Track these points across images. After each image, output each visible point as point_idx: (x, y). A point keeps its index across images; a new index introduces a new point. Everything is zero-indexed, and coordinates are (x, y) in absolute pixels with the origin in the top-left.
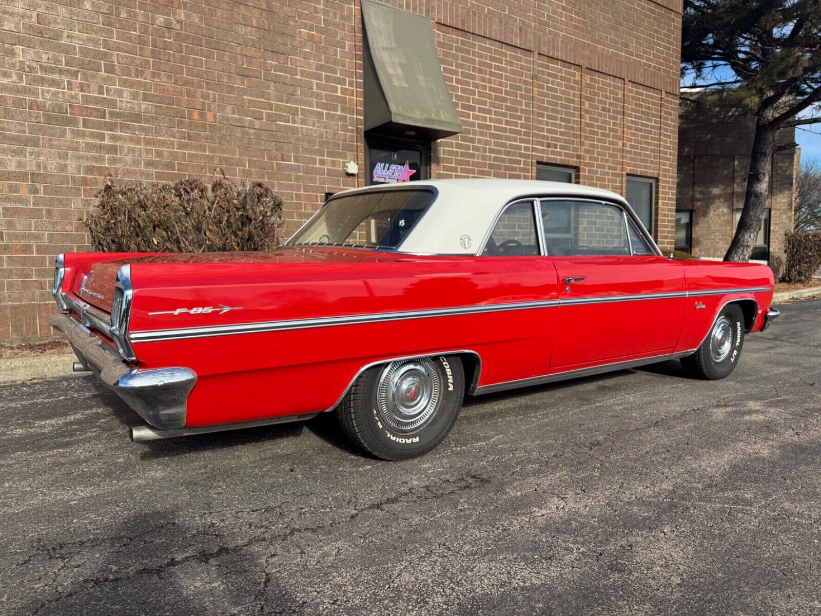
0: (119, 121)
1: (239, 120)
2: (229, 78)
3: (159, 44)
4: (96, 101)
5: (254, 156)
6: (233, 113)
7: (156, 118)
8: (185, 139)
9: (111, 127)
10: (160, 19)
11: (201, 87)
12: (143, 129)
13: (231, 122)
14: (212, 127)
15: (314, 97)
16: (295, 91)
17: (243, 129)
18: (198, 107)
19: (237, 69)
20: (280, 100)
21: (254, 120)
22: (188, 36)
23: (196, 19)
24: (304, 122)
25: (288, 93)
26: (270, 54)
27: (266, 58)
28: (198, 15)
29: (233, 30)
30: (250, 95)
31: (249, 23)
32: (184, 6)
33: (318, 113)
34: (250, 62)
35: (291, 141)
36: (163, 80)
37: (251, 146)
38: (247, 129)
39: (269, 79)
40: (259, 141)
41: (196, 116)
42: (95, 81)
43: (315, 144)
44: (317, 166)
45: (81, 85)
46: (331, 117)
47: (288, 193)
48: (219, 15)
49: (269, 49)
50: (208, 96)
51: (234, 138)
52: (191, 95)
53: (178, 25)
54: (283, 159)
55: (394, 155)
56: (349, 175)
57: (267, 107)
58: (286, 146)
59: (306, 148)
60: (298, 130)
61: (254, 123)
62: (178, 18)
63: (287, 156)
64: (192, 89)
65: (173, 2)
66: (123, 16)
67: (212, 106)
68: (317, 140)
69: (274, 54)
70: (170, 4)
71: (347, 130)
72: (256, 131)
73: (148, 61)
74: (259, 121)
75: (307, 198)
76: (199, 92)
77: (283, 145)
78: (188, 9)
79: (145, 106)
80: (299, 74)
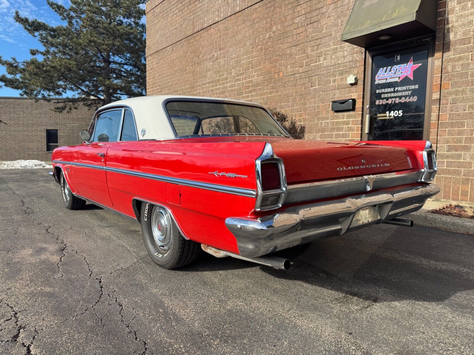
0: (253, 88)
1: (293, 71)
2: (290, 51)
4: (248, 82)
5: (298, 89)
6: (291, 68)
7: (263, 83)
9: (251, 92)
10: (268, 35)
12: (260, 89)
13: (290, 74)
14: (282, 79)
15: (332, 40)
16: (321, 41)
17: (294, 75)
18: (278, 71)
19: (294, 43)
20: (313, 51)
21: (300, 68)
22: (276, 37)
23: (279, 27)
24: (325, 59)
25: (317, 44)
26: (309, 25)
27: (307, 29)
28: (280, 24)
29: (293, 23)
30: (299, 55)
31: (300, 14)
32: (275, 24)
33: (334, 49)
34: (300, 36)
35: (317, 73)
36: (267, 64)
37: (297, 84)
38: (296, 75)
39: (308, 41)
40: (301, 80)
41: (276, 76)
42: (248, 74)
43: (331, 70)
44: (331, 84)
45: (245, 77)
46: (343, 48)
47: (313, 106)
48: (288, 19)
49: (309, 23)
50: (281, 64)
51: (290, 82)
52: (275, 67)
53: (273, 35)
54: (312, 87)
55: (398, 57)
56: (352, 85)
57: (306, 58)
58: (314, 78)
59: (325, 75)
60: (321, 65)
61: (299, 70)
62: (273, 31)
63: (314, 84)
64: (276, 63)
65: (272, 25)
66: (257, 41)
67: (283, 69)
68: (332, 67)
69: (312, 24)
70: (271, 28)
71: (354, 52)
72: (300, 74)
73: (262, 58)
74: (302, 68)
75: (323, 107)
76: (278, 64)
77: (312, 78)
78: (277, 24)
79: (261, 79)
80: (324, 29)
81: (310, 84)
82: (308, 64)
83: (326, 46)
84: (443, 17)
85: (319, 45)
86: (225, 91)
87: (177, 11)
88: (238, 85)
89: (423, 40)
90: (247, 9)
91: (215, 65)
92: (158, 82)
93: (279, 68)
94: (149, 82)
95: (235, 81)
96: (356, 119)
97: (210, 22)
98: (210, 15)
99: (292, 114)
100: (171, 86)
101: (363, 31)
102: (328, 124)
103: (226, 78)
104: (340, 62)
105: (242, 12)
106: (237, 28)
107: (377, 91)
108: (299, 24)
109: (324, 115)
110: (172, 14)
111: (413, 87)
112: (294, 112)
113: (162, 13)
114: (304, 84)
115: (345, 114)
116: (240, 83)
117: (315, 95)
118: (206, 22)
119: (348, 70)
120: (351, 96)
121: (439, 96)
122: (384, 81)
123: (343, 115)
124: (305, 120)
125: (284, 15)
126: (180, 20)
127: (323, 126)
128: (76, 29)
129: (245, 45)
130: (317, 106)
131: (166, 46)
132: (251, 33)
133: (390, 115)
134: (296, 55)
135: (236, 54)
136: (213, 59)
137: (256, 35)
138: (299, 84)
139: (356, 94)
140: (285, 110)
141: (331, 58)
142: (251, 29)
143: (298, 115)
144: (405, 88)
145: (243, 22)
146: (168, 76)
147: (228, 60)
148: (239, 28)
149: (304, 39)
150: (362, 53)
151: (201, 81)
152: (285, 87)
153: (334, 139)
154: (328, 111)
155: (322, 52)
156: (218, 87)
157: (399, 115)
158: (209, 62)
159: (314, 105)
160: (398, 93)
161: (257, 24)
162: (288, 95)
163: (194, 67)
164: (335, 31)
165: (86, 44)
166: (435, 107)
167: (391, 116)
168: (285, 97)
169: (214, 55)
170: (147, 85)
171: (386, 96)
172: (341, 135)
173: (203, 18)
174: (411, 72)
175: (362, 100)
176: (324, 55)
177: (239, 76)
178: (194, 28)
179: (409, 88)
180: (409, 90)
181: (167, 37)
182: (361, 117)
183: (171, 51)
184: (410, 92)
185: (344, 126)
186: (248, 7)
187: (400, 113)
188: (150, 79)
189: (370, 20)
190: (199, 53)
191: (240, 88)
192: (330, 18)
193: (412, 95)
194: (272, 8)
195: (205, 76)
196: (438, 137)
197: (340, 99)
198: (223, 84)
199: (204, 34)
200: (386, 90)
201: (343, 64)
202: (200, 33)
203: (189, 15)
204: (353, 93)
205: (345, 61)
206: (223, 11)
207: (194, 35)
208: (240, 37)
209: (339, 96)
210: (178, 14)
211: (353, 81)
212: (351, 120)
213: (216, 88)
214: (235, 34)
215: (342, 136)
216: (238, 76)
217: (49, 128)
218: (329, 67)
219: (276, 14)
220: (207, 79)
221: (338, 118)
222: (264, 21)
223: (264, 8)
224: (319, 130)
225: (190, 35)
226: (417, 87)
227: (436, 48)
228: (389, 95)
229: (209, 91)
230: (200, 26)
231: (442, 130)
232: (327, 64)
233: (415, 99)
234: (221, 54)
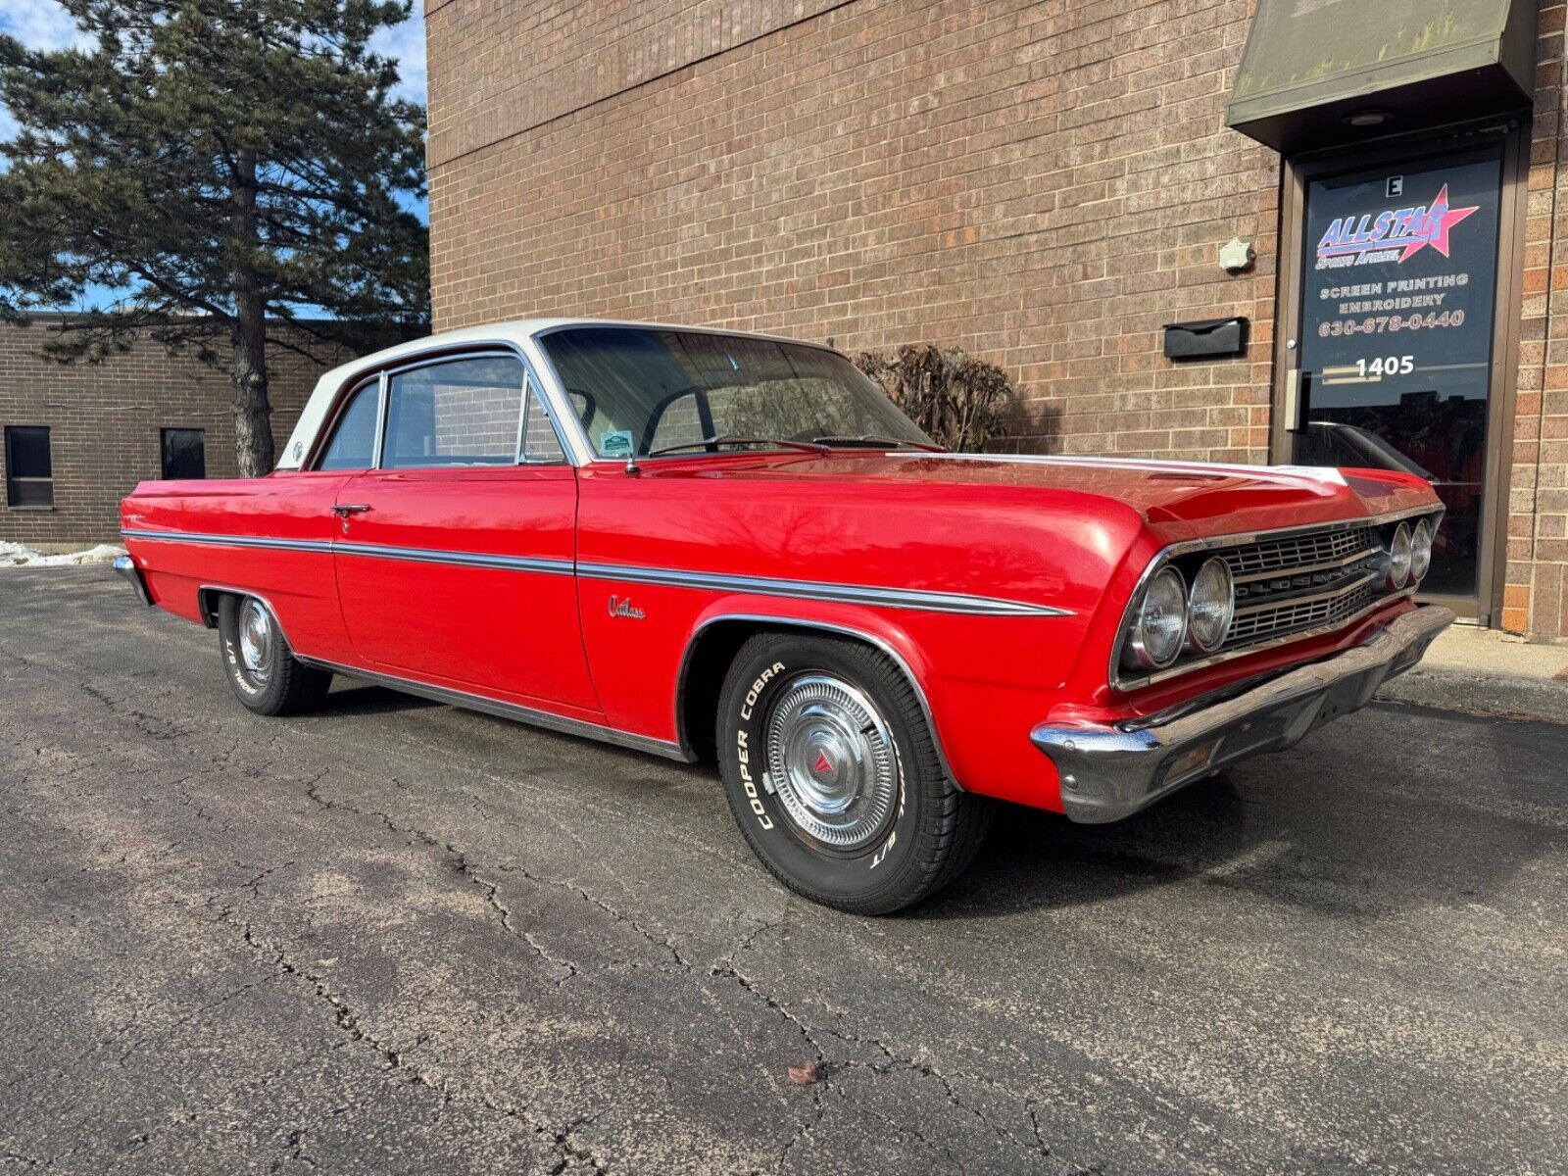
0: (861, 281)
1: (1013, 226)
2: (1001, 157)
3: (912, 144)
4: (844, 260)
5: (1035, 284)
6: (1005, 216)
7: (902, 262)
8: (934, 285)
9: (853, 293)
10: (915, 103)
11: (960, 188)
12: (887, 286)
13: (1001, 233)
14: (973, 251)
15: (1160, 123)
16: (1118, 128)
17: (1019, 239)
18: (955, 225)
19: (1016, 132)
20: (1088, 158)
21: (1039, 216)
22: (948, 111)
23: (960, 77)
24: (1134, 186)
25: (1103, 137)
26: (1074, 74)
27: (1067, 85)
28: (963, 68)
29: (1013, 65)
30: (1036, 171)
31: (1041, 34)
32: (945, 64)
33: (1167, 155)
34: (1038, 109)
35: (1104, 234)
36: (913, 199)
37: (1031, 267)
38: (1025, 237)
39: (1070, 125)
40: (1045, 254)
41: (951, 241)
42: (842, 233)
43: (1156, 223)
44: (1158, 270)
45: (830, 245)
46: (1199, 152)
47: (1092, 342)
48: (993, 49)
49: (1073, 65)
50: (969, 200)
51: (1003, 260)
52: (947, 209)
53: (936, 101)
54: (1085, 277)
55: (1395, 183)
56: (1234, 271)
57: (1064, 182)
58: (1093, 247)
59: (1135, 238)
60: (1119, 206)
61: (1039, 221)
62: (937, 88)
63: (1094, 268)
64: (948, 198)
65: (931, 68)
66: (874, 123)
67: (974, 216)
68: (1160, 213)
69: (1082, 72)
70: (928, 75)
71: (1239, 165)
72: (1042, 236)
73: (897, 178)
74: (1047, 215)
75: (1130, 346)
76: (957, 198)
77: (1086, 248)
78: (950, 65)
79: (891, 248)
80: (1131, 88)
81: (1080, 267)
82: (1071, 203)
83: (1136, 144)
84: (1555, 57)
85: (1111, 139)
86: (752, 290)
87: (552, 12)
88: (801, 271)
89: (1486, 130)
90: (833, 13)
91: (710, 200)
92: (480, 259)
93: (963, 214)
94: (440, 259)
95: (791, 256)
96: (1251, 384)
97: (690, 55)
98: (690, 28)
99: (1013, 369)
100: (531, 270)
101: (1307, 96)
102: (1149, 400)
103: (757, 247)
104: (1188, 196)
105: (813, 20)
106: (797, 76)
107: (1325, 294)
108: (1033, 68)
109: (1134, 369)
110: (534, 19)
111: (1449, 281)
112: (1020, 362)
113: (489, 15)
114: (1055, 267)
115: (1212, 367)
116: (809, 263)
117: (1097, 305)
118: (671, 51)
119: (1221, 222)
120: (1232, 308)
121: (1543, 311)
122: (1348, 261)
123: (1203, 370)
124: (1060, 388)
125: (976, 36)
126: (567, 43)
127: (1130, 407)
128: (131, 63)
129: (828, 134)
130: (1107, 341)
131: (510, 133)
132: (851, 95)
133: (1372, 369)
134: (1025, 173)
135: (793, 162)
136: (704, 180)
137: (870, 102)
138: (1038, 266)
139: (1247, 302)
140: (987, 355)
141: (1157, 184)
142: (852, 82)
143: (1034, 372)
144: (1420, 284)
145: (819, 55)
146: (519, 237)
147: (761, 184)
148: (805, 75)
149: (1056, 120)
150: (1271, 169)
151: (657, 255)
152: (983, 278)
153: (1170, 449)
154: (1148, 358)
155: (1122, 163)
156: (724, 276)
157: (1403, 372)
158: (688, 191)
159: (1094, 338)
160: (1398, 300)
161: (874, 65)
162: (997, 303)
163: (625, 209)
164: (1170, 95)
165: (181, 118)
166: (1529, 345)
167: (1374, 374)
168: (985, 310)
169: (704, 168)
170: (434, 266)
171: (1355, 308)
172: (1197, 436)
173: (660, 37)
174: (1443, 231)
175: (1272, 321)
176: (1130, 173)
177: (805, 240)
178: (623, 73)
179: (1436, 283)
180: (1437, 290)
181: (514, 101)
182: (1268, 377)
183: (529, 148)
184: (1439, 298)
185: (1208, 408)
186: (838, 7)
187: (1404, 363)
188: (446, 246)
189: (1329, 60)
190: (647, 160)
191: (810, 281)
192: (1152, 51)
193: (1449, 305)
194: (933, 11)
195: (671, 239)
196: (1542, 440)
197: (1190, 320)
198: (743, 266)
199: (665, 93)
200: (1355, 291)
201: (1198, 205)
202: (647, 88)
203: (601, 29)
204: (1238, 298)
205: (1208, 193)
206: (742, 17)
207: (625, 97)
208: (805, 106)
209: (1186, 308)
210: (559, 22)
211: (1241, 261)
212: (1233, 386)
213: (716, 282)
214: (791, 97)
215: (1202, 438)
216: (801, 238)
217: (15, 422)
218: (1149, 214)
219: (947, 32)
220: (679, 250)
221: (1184, 379)
222: (903, 56)
223: (902, 9)
224: (1115, 419)
225: (609, 95)
226: (1463, 279)
227: (1534, 155)
228: (1367, 306)
229: (686, 289)
230: (647, 65)
231: (1555, 419)
232: (1143, 203)
233: (1458, 318)
234: (732, 163)
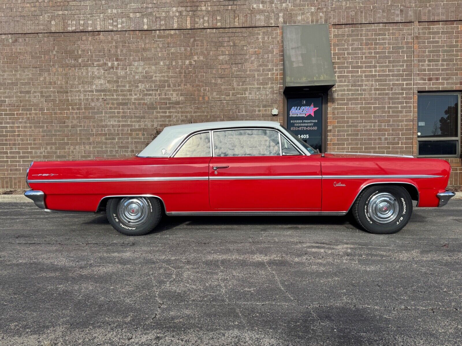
0: (172, 105)
1: (219, 98)
2: (215, 80)
3: (187, 72)
4: (164, 99)
5: (226, 113)
6: (217, 95)
7: (185, 102)
8: (196, 109)
10: (187, 62)
11: (203, 86)
12: (180, 108)
13: (216, 99)
14: (208, 102)
15: (256, 81)
16: (246, 80)
17: (221, 101)
18: (202, 96)
19: (219, 75)
20: (238, 85)
22: (198, 66)
23: (202, 59)
24: (250, 93)
25: (242, 81)
27: (232, 67)
28: (202, 56)
29: (217, 59)
30: (225, 86)
31: (224, 53)
33: (258, 88)
34: (225, 71)
35: (243, 103)
36: (188, 87)
37: (224, 108)
39: (233, 77)
40: (228, 106)
41: (201, 99)
42: (164, 91)
43: (256, 103)
44: (257, 113)
45: (159, 94)
46: (265, 88)
48: (211, 53)
49: (233, 63)
50: (206, 90)
51: (217, 106)
52: (199, 91)
53: (194, 63)
54: (239, 112)
55: (304, 101)
56: (274, 115)
57: (232, 90)
58: (240, 106)
59: (251, 105)
61: (226, 98)
62: (194, 60)
63: (241, 111)
64: (200, 88)
65: (192, 54)
67: (208, 94)
68: (257, 101)
70: (191, 55)
73: (183, 80)
74: (228, 97)
76: (203, 89)
77: (239, 106)
78: (198, 55)
79: (181, 98)
80: (248, 71)
81: (238, 110)
82: (234, 95)
83: (250, 84)
88: (148, 100)
89: (319, 94)
90: (158, 31)
91: (109, 74)
93: (204, 93)
95: (144, 95)
97: (99, 28)
98: (98, 20)
103: (130, 90)
104: (263, 98)
105: (150, 31)
106: (145, 45)
107: (291, 121)
108: (223, 61)
111: (314, 121)
114: (231, 109)
116: (152, 98)
119: (271, 104)
122: (296, 115)
125: (206, 50)
129: (157, 64)
132: (166, 55)
133: (301, 137)
134: (222, 86)
136: (106, 67)
137: (172, 58)
142: (166, 52)
144: (309, 121)
147: (131, 73)
148: (148, 45)
149: (230, 75)
150: (281, 95)
151: (83, 87)
152: (211, 109)
155: (247, 88)
156: (115, 97)
157: (307, 138)
158: (98, 70)
160: (305, 124)
161: (173, 49)
162: (216, 116)
163: (66, 70)
164: (258, 75)
171: (297, 125)
174: (313, 112)
176: (249, 90)
177: (150, 91)
179: (312, 121)
180: (312, 123)
184: (313, 124)
187: (307, 136)
190: (78, 56)
191: (152, 103)
192: (253, 64)
193: (314, 126)
195: (90, 83)
198: (124, 95)
200: (297, 121)
201: (265, 100)
202: (79, 34)
204: (275, 120)
205: (267, 98)
206: (122, 23)
207: (67, 34)
208: (149, 54)
211: (277, 113)
213: (112, 98)
214: (142, 50)
216: (148, 90)
218: (254, 100)
219: (197, 46)
220: (94, 87)
222: (183, 49)
226: (316, 121)
228: (300, 125)
232: (253, 98)
233: (315, 128)
234: (118, 65)
